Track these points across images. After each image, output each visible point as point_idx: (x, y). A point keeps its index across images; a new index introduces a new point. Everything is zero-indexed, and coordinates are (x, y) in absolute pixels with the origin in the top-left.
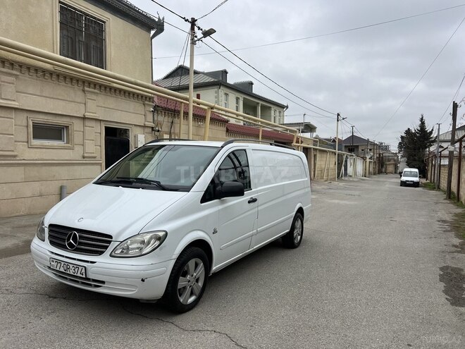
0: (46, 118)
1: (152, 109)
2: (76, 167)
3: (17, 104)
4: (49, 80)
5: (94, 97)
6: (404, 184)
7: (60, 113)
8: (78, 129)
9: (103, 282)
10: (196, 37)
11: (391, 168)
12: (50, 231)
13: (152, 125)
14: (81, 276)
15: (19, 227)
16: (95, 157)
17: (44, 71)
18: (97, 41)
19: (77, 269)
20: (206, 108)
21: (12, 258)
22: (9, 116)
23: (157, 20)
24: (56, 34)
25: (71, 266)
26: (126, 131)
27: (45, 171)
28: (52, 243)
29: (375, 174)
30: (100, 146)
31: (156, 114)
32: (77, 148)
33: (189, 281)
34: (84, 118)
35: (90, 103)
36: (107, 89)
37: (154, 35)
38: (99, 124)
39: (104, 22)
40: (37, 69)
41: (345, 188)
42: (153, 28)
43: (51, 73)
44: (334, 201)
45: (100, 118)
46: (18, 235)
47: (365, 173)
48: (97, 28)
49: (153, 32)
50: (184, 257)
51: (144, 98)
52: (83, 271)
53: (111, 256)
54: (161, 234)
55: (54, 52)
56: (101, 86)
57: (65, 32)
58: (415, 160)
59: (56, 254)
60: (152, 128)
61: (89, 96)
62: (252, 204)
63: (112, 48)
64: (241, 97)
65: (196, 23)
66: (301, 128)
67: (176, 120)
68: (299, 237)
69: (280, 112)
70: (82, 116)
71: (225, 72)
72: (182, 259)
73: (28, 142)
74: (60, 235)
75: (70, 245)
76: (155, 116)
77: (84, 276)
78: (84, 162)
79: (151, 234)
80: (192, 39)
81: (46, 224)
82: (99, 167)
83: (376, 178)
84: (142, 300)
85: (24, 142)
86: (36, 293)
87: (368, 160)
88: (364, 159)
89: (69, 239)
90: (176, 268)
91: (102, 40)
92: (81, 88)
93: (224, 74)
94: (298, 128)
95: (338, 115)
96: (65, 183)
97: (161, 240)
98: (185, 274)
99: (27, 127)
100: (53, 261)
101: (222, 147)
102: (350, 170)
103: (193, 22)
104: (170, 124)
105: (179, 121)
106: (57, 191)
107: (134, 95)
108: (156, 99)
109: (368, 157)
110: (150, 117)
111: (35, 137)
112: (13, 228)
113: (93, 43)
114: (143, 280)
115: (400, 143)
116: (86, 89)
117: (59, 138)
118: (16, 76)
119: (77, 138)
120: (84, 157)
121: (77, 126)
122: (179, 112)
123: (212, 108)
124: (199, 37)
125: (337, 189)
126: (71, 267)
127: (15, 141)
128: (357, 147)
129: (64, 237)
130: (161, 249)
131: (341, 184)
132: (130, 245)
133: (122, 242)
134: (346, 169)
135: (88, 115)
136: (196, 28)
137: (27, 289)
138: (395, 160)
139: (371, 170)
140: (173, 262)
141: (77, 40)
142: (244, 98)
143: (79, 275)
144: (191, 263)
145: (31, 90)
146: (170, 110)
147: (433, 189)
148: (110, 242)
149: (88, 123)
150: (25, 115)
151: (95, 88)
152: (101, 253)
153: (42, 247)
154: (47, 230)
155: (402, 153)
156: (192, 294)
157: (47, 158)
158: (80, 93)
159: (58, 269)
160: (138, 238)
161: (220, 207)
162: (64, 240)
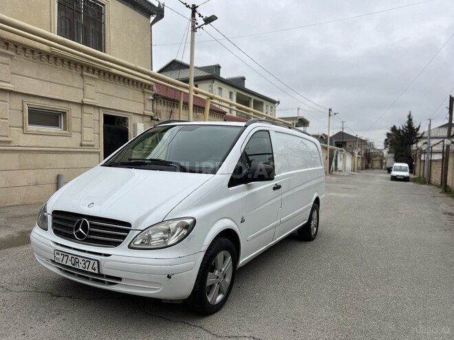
0: (42, 103)
1: (151, 98)
2: (73, 155)
3: (12, 86)
4: (46, 63)
5: (92, 82)
6: (394, 178)
7: (57, 97)
8: (76, 116)
9: (120, 279)
10: (197, 24)
11: (377, 164)
12: (54, 218)
13: (151, 113)
14: (93, 271)
15: (14, 218)
16: (93, 146)
17: (41, 52)
18: (95, 25)
19: (87, 264)
20: (205, 98)
21: (8, 250)
22: (4, 99)
23: (157, 6)
24: (54, 13)
25: (81, 259)
26: (125, 119)
27: (41, 159)
28: (57, 232)
29: (362, 169)
30: (99, 134)
31: (155, 103)
32: (74, 135)
33: (218, 278)
34: (82, 104)
35: (89, 89)
36: (106, 75)
37: (154, 22)
38: (97, 111)
39: (103, 5)
40: (33, 50)
41: (338, 182)
42: (153, 14)
43: (48, 55)
44: (332, 194)
45: (99, 105)
46: (13, 225)
47: (354, 168)
48: (96, 11)
49: (152, 18)
50: (213, 249)
51: (143, 86)
52: (96, 265)
53: (130, 247)
54: (189, 221)
55: (51, 32)
56: (100, 71)
57: (63, 13)
58: (402, 156)
59: (61, 245)
60: (152, 117)
61: (87, 81)
62: (277, 191)
63: (112, 32)
64: (235, 91)
65: (197, 9)
66: (295, 122)
67: (175, 110)
68: (315, 229)
69: (272, 107)
70: (80, 102)
71: (218, 67)
72: (211, 252)
73: (23, 128)
74: (67, 223)
75: (79, 234)
76: (155, 106)
77: (97, 272)
78: (82, 150)
79: (178, 222)
80: (193, 26)
81: (49, 211)
82: (97, 156)
83: (365, 173)
84: (164, 300)
85: (20, 127)
86: (36, 290)
87: (357, 156)
88: (352, 154)
89: (77, 228)
90: (205, 262)
91: (101, 23)
92: (80, 72)
93: (217, 69)
94: (292, 121)
95: (330, 110)
96: (61, 172)
97: (189, 228)
98: (213, 269)
99: (23, 111)
100: (58, 254)
101: (246, 126)
102: (340, 165)
103: (194, 8)
104: (169, 114)
105: (178, 111)
106: (54, 180)
107: (133, 82)
108: (154, 88)
109: (356, 153)
110: (149, 105)
111: (31, 123)
112: (8, 218)
113: (92, 27)
114: (169, 277)
115: (386, 140)
116: (85, 73)
117: (56, 124)
118: (11, 56)
119: (75, 124)
120: (82, 145)
121: (74, 112)
122: (178, 102)
123: (212, 98)
124: (199, 25)
125: (331, 183)
126: (81, 261)
127: (10, 127)
128: (345, 143)
129: (70, 225)
130: (189, 240)
131: (334, 178)
132: (153, 234)
133: (142, 231)
134: (336, 164)
135: (86, 101)
136: (197, 15)
137: (26, 286)
138: (380, 156)
139: (359, 165)
140: (202, 255)
141: (75, 23)
142: (237, 93)
143: (90, 270)
144: (220, 256)
145: (26, 72)
146: (170, 99)
147: (424, 183)
148: (128, 231)
149: (86, 110)
150: (20, 98)
151: (93, 73)
152: (117, 244)
153: (45, 238)
154: (50, 218)
155: (387, 150)
156: (220, 292)
157: (43, 145)
158: (78, 78)
159: (64, 263)
160: (163, 227)
161: (247, 193)
162: (71, 229)
